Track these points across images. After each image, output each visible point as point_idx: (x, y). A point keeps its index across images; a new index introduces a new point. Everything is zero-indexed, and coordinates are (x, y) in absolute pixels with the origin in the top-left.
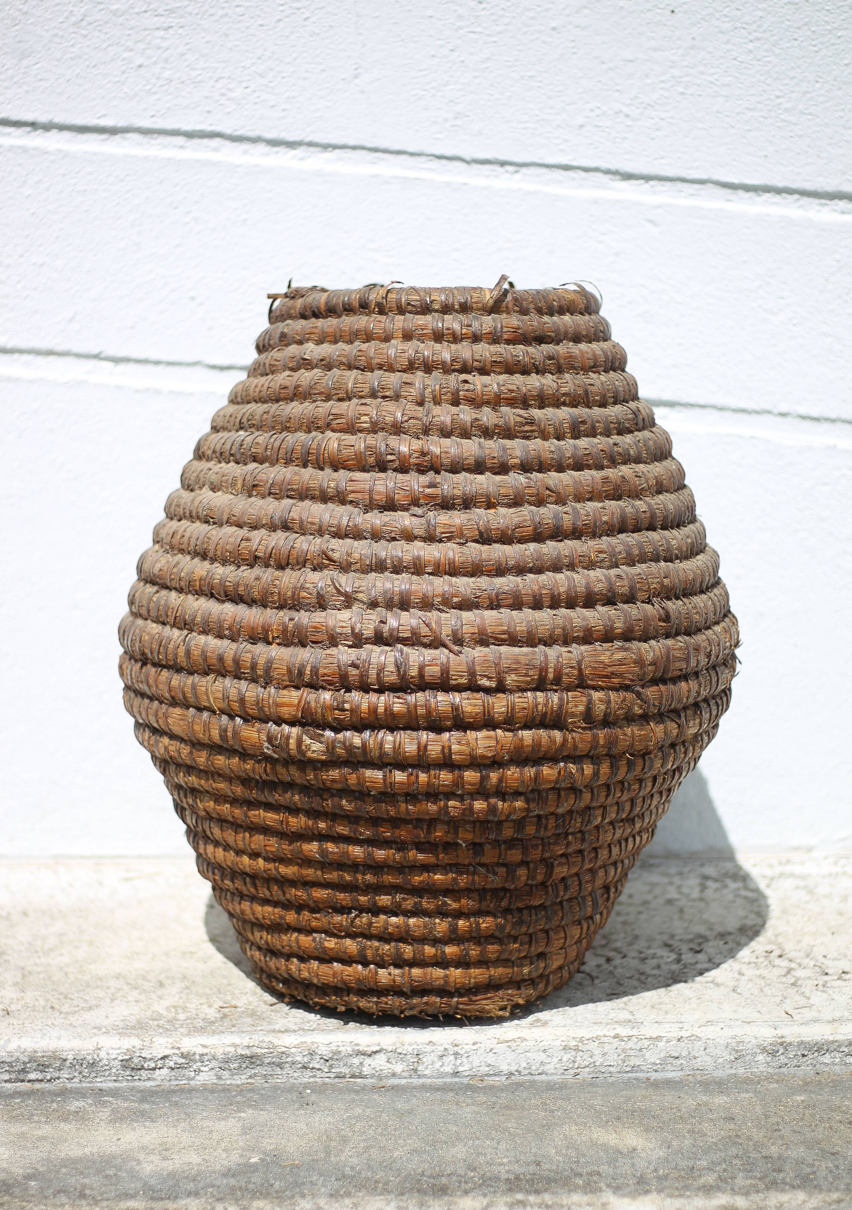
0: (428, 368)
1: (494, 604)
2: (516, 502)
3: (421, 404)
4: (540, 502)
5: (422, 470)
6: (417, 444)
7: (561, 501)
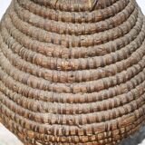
0: (70, 33)
1: (92, 111)
2: (100, 77)
3: (68, 47)
4: (107, 76)
5: (68, 70)
6: (67, 63)
7: (113, 74)
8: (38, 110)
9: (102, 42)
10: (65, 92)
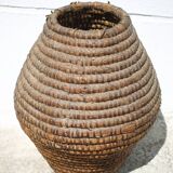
0: (84, 55)
1: (100, 117)
2: (106, 90)
3: (82, 66)
4: (112, 89)
7: (117, 89)
8: (58, 116)
9: (108, 63)
10: (79, 101)
